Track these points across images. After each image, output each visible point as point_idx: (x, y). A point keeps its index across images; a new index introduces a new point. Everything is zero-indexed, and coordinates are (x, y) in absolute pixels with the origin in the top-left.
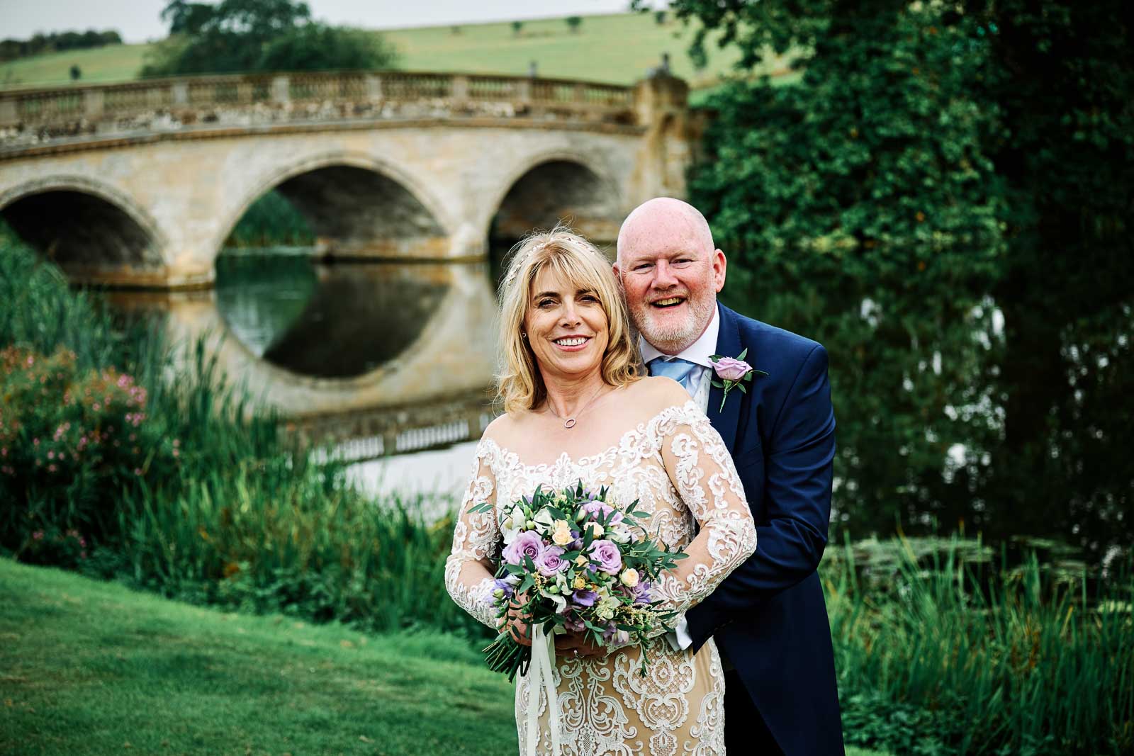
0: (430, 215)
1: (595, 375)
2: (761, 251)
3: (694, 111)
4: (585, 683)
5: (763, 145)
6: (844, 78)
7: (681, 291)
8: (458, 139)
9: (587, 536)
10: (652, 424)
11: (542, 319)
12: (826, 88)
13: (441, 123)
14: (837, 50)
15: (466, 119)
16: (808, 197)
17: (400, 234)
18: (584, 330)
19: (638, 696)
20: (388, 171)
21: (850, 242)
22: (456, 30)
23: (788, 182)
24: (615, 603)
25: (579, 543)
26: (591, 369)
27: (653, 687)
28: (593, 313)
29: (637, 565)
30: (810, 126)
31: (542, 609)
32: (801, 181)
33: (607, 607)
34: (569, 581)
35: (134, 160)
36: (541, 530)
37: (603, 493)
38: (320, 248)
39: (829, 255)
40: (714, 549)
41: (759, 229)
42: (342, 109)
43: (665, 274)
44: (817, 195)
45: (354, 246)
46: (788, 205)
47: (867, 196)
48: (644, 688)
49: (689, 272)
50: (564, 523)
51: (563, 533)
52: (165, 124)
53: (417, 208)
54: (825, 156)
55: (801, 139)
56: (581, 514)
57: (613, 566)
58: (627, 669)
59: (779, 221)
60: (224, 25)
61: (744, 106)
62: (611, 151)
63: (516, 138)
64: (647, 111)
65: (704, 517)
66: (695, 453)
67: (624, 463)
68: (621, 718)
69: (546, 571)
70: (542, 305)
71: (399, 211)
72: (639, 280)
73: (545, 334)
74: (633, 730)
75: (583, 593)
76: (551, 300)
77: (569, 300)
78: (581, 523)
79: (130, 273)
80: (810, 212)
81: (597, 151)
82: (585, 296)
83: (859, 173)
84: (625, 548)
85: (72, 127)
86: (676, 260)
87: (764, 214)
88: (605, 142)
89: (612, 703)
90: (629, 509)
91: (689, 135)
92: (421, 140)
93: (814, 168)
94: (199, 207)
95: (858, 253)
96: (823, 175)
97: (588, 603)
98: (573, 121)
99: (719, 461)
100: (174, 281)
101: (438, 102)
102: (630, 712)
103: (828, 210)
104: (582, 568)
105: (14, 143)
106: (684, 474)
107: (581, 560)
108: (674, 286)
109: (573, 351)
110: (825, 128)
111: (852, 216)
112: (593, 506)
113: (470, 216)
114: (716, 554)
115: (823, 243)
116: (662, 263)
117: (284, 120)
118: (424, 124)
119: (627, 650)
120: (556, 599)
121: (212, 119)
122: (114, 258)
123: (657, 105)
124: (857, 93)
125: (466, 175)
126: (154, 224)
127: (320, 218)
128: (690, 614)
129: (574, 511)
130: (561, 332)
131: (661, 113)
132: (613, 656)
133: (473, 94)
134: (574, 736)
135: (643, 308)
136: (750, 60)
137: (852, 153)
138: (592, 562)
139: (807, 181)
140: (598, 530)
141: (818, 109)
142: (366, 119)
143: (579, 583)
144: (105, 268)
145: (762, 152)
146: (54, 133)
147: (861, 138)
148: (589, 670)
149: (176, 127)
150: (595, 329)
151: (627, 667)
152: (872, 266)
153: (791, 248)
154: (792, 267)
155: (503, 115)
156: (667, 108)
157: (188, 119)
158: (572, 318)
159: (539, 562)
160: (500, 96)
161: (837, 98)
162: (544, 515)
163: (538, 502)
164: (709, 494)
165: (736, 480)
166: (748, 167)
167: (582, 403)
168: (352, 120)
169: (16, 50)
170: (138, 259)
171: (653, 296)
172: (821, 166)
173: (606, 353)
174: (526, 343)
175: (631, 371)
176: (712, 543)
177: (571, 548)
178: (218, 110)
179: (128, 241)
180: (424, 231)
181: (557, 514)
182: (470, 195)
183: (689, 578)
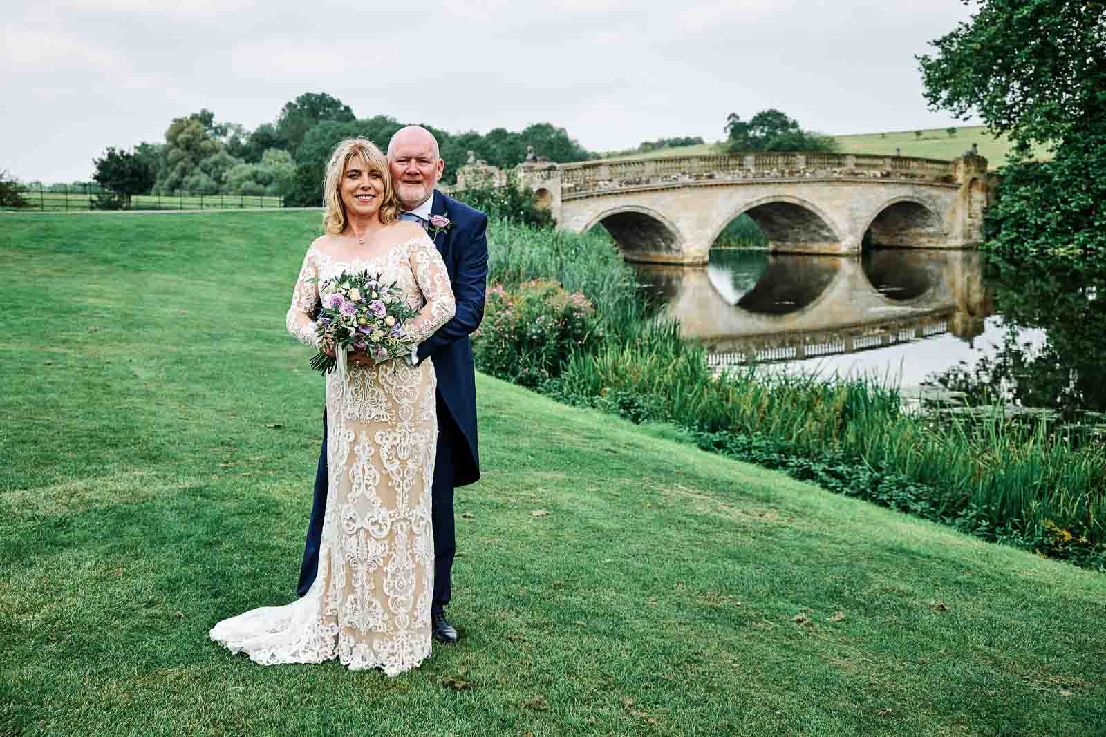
0: (829, 230)
1: (376, 218)
2: (1022, 255)
3: (990, 175)
4: (363, 380)
5: (1028, 194)
6: (1080, 157)
7: (420, 178)
8: (847, 189)
9: (368, 298)
10: (406, 245)
11: (350, 184)
12: (1068, 162)
13: (838, 180)
14: (1077, 141)
15: (854, 179)
16: (1053, 224)
17: (813, 240)
18: (371, 192)
19: (392, 386)
20: (807, 206)
21: (1078, 251)
22: (883, 135)
23: (1042, 216)
24: (382, 333)
25: (364, 300)
26: (373, 214)
27: (400, 383)
28: (377, 184)
29: (394, 314)
30: (1056, 183)
31: (342, 334)
32: (1049, 215)
33: (377, 336)
34: (357, 319)
35: (669, 197)
36: (344, 292)
37: (378, 277)
38: (771, 246)
39: (1064, 258)
40: (435, 313)
41: (1023, 242)
42: (783, 173)
43: (413, 167)
44: (1059, 224)
45: (788, 246)
46: (1041, 229)
47: (1091, 224)
48: (395, 383)
49: (426, 169)
50: (357, 290)
51: (355, 294)
52: (686, 179)
53: (823, 226)
54: (1065, 201)
55: (1051, 191)
56: (366, 286)
57: (382, 313)
58: (385, 373)
59: (1035, 238)
60: (751, 133)
61: (1018, 172)
62: (939, 197)
63: (882, 189)
64: (961, 176)
65: (430, 295)
66: (428, 262)
67: (390, 264)
68: (383, 398)
69: (345, 314)
70: (351, 177)
71: (813, 227)
72: (400, 168)
73: (352, 192)
74: (390, 404)
75: (364, 327)
76: (356, 174)
77: (365, 175)
78: (366, 291)
79: (664, 256)
80: (1054, 233)
81: (930, 197)
82: (374, 174)
83: (1086, 211)
84: (388, 306)
85: (637, 180)
86: (420, 160)
87: (1025, 234)
88: (934, 192)
89: (378, 390)
90: (391, 287)
91: (986, 189)
92: (826, 190)
93: (1058, 208)
94: (702, 223)
95: (1083, 257)
96: (1063, 212)
97: (367, 332)
98: (916, 180)
99: (440, 267)
100: (686, 261)
101: (838, 170)
102: (388, 395)
103: (1067, 232)
104: (365, 313)
105: (607, 188)
106: (421, 273)
107: (364, 309)
108: (417, 174)
109: (365, 202)
110: (1066, 185)
111: (1081, 237)
112: (373, 283)
113: (852, 231)
114: (435, 315)
115: (1062, 251)
116: (413, 161)
117: (750, 178)
118: (828, 181)
119: (386, 362)
120: (350, 328)
121: (711, 177)
122: (657, 248)
123: (968, 172)
124: (1087, 165)
125: (851, 209)
126: (678, 231)
127: (771, 231)
128: (419, 346)
129: (362, 285)
130: (360, 192)
131: (969, 177)
132: (378, 365)
133: (857, 165)
134: (357, 409)
135: (400, 183)
136: (1023, 147)
137: (1082, 199)
138: (370, 310)
139: (1054, 216)
140: (374, 295)
141: (1062, 174)
142: (796, 178)
143: (363, 321)
144: (653, 253)
145: (1027, 199)
146: (628, 183)
147: (1088, 191)
148: (365, 373)
149: (692, 181)
150: (378, 192)
151: (386, 371)
152: (1091, 265)
153: (1042, 254)
154: (1041, 263)
155: (875, 176)
156: (973, 174)
157: (698, 177)
158: (367, 184)
159: (342, 309)
160: (875, 166)
161: (1075, 167)
162: (347, 285)
163: (344, 279)
164: (433, 283)
165: (447, 278)
166: (1017, 207)
167: (368, 231)
168: (787, 178)
169: (650, 147)
170: (669, 248)
171: (406, 178)
172: (1062, 207)
173: (382, 206)
174: (340, 196)
175: (395, 216)
176: (433, 309)
177: (360, 302)
178: (715, 172)
179: (665, 239)
180: (826, 239)
181: (353, 285)
182: (854, 220)
183: (422, 326)
